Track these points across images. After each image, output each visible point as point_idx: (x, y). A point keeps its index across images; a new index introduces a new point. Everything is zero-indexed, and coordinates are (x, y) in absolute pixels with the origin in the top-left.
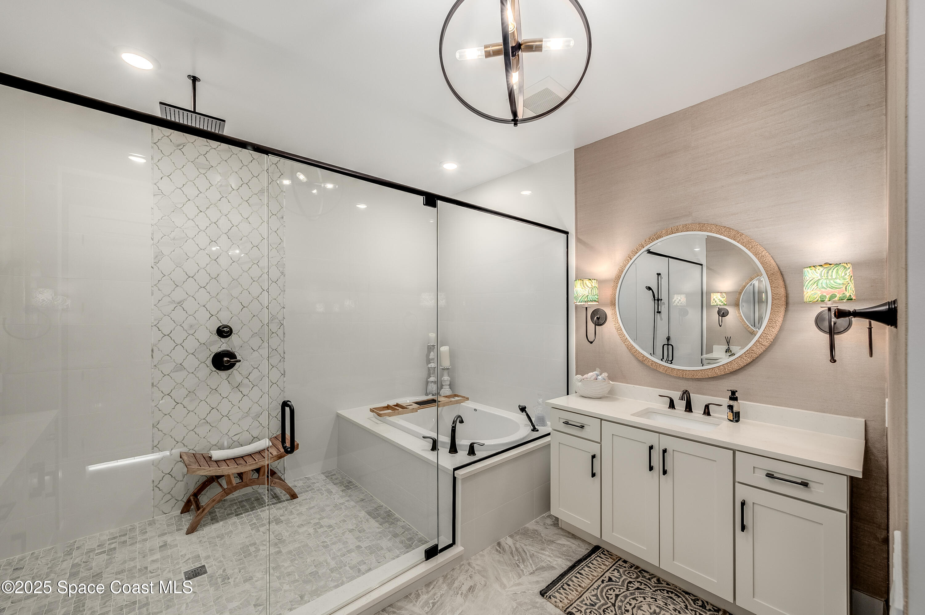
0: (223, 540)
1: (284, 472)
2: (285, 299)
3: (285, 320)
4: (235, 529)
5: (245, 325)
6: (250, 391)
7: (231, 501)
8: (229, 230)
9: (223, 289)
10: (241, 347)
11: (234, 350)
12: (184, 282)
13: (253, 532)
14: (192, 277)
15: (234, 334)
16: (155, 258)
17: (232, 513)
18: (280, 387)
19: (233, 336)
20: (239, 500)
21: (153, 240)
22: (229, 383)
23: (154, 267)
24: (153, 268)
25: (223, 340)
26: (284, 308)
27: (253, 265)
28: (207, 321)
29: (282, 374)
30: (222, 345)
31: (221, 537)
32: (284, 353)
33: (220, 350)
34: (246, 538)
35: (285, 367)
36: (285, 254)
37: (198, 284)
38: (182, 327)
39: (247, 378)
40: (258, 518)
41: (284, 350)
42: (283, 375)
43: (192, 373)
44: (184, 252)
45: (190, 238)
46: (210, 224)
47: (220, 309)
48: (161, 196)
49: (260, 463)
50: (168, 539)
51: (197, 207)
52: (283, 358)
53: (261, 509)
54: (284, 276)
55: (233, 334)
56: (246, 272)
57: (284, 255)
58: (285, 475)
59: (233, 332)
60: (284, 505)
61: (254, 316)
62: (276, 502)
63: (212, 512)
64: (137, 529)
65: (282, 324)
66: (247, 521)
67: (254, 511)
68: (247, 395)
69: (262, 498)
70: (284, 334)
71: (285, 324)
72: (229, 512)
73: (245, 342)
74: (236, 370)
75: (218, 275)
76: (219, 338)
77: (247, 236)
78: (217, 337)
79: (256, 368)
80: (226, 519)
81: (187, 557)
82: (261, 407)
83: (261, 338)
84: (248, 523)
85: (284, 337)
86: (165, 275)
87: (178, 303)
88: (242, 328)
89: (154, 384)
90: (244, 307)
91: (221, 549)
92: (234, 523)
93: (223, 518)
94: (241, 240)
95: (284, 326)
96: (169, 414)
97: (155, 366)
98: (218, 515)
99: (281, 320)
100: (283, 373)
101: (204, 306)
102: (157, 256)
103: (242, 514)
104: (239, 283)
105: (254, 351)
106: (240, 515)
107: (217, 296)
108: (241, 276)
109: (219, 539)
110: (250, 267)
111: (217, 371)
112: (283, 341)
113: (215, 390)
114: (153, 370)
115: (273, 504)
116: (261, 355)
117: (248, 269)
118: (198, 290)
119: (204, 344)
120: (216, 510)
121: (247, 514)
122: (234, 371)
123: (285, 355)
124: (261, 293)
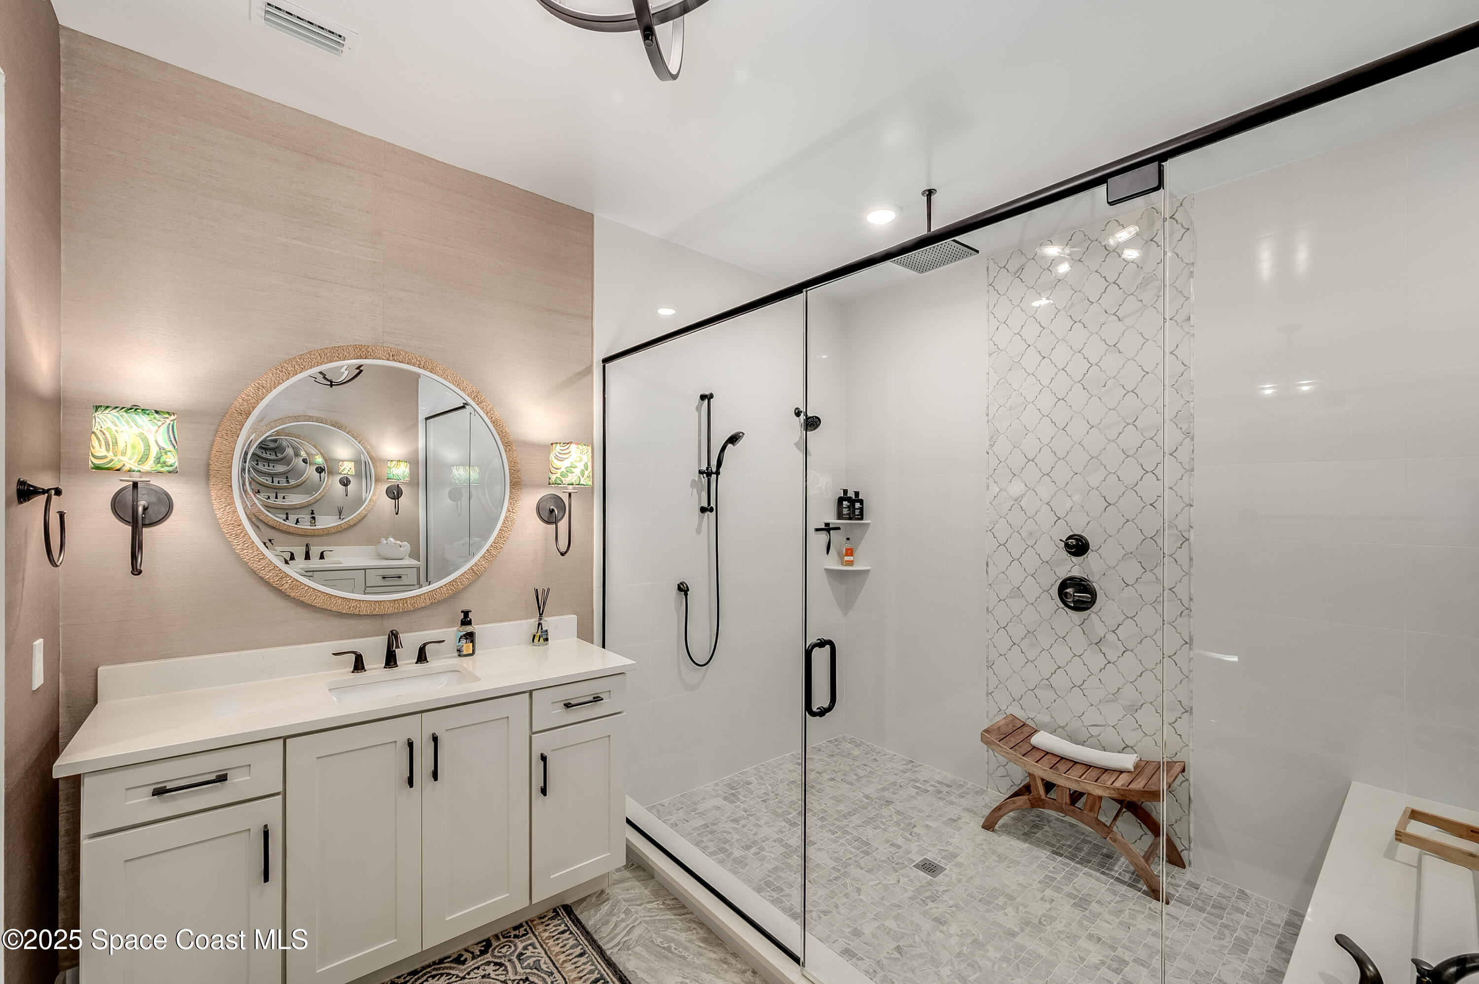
0: (997, 864)
1: (1189, 846)
2: (1191, 487)
3: (1192, 531)
4: (1027, 864)
5: (1110, 536)
6: (1119, 657)
7: (1077, 832)
8: (1085, 374)
9: (1076, 475)
10: (1104, 574)
11: (1091, 579)
12: (1023, 468)
13: (1036, 885)
14: (1032, 461)
15: (1092, 551)
16: (990, 440)
17: (1053, 846)
18: (1180, 668)
19: (1091, 556)
20: (1088, 839)
21: (988, 416)
22: (1084, 634)
23: (990, 452)
24: (988, 453)
25: (1074, 559)
26: (1192, 506)
27: (1125, 427)
28: (1052, 526)
29: (1186, 643)
30: (1074, 567)
31: (1001, 858)
32: (1191, 599)
33: (1070, 575)
34: (1019, 884)
35: (1192, 629)
36: (1192, 393)
37: (1040, 470)
38: (1020, 534)
39: (1113, 631)
40: (1069, 877)
41: (1190, 593)
42: (1188, 645)
43: (1032, 604)
44: (1022, 425)
45: (1029, 403)
46: (1056, 374)
47: (1071, 508)
48: (998, 353)
49: (1084, 784)
50: (966, 817)
51: (1039, 352)
52: (1187, 609)
53: (1090, 871)
54: (1192, 439)
55: (1090, 551)
56: (1113, 441)
57: (1192, 396)
58: (1191, 853)
59: (1090, 547)
60: (1128, 894)
61: (1128, 521)
62: (1126, 880)
63: (1038, 826)
64: (963, 789)
65: (1187, 540)
66: (1051, 869)
67: (1079, 866)
68: (1113, 663)
69: (1117, 860)
70: (1191, 559)
71: (1192, 538)
72: (1054, 842)
73: (1110, 567)
74: (1096, 613)
75: (1068, 452)
76: (1069, 555)
77: (1114, 377)
78: (1064, 554)
79: (1131, 618)
80: (1038, 846)
81: (948, 848)
82: (1141, 693)
83: (1141, 562)
84: (1050, 872)
85: (1191, 566)
86: (1001, 462)
87: (1016, 500)
88: (1105, 541)
89: (990, 610)
90: (1110, 504)
91: (980, 870)
92: (1037, 858)
93: (1038, 843)
94: (1105, 386)
95: (1190, 543)
96: (1005, 655)
97: (990, 585)
98: (1039, 834)
99: (1184, 531)
100: (1188, 641)
101: (1048, 504)
102: (992, 437)
103: (1061, 855)
104: (1101, 463)
105: (1128, 585)
106: (1057, 855)
107: (1066, 486)
108: (1105, 449)
109: (997, 859)
110: (1121, 431)
111: (1066, 608)
112: (1188, 574)
113: (1063, 638)
114: (988, 589)
115: (1117, 879)
116: (1141, 595)
117: (1117, 435)
118: (1040, 479)
119: (1047, 562)
120: (1046, 828)
121: (1067, 861)
122: (1093, 615)
123: (1192, 604)
124: (1142, 477)
